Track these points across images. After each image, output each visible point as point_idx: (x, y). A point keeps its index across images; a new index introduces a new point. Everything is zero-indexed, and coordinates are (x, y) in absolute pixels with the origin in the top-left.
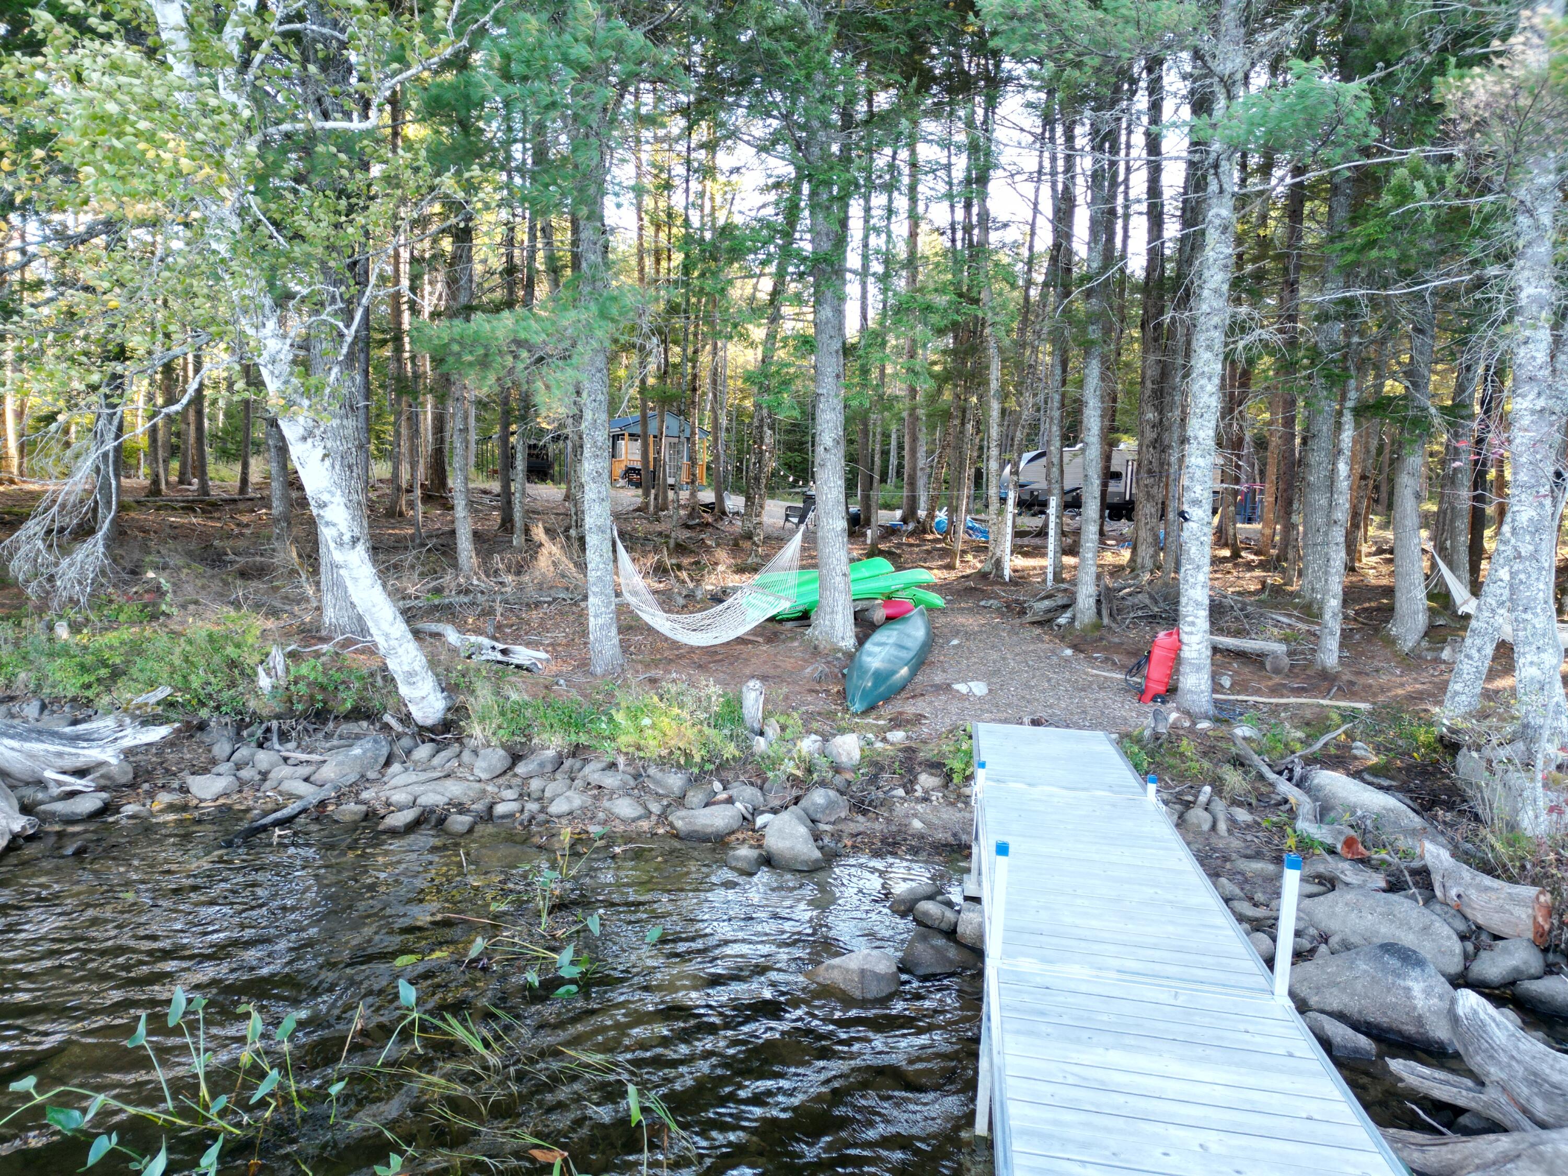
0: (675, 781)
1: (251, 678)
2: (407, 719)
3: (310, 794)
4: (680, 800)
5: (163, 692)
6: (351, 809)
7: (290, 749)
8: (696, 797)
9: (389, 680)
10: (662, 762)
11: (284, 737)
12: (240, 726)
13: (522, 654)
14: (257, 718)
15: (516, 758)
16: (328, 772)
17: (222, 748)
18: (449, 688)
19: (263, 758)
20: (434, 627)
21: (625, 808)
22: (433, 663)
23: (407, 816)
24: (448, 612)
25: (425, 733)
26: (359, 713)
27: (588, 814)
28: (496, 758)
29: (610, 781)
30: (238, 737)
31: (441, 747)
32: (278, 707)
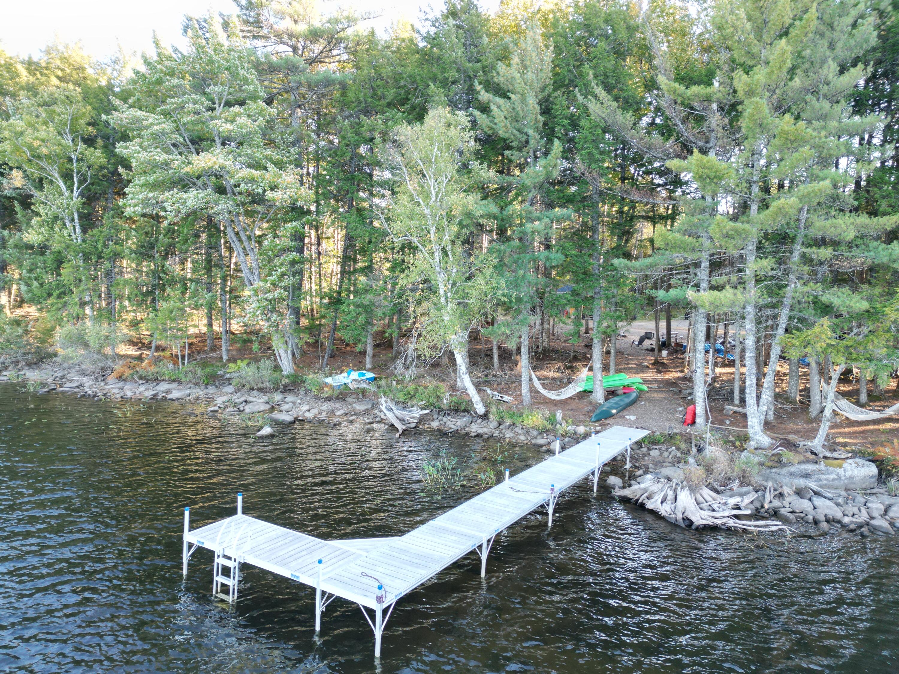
0: (535, 433)
1: (442, 400)
2: (476, 413)
3: (455, 428)
4: (536, 438)
5: (424, 402)
6: (463, 432)
7: (450, 418)
8: (539, 437)
9: (472, 403)
10: (533, 428)
11: (449, 415)
12: (439, 411)
13: (506, 398)
14: (443, 410)
15: (500, 424)
16: (459, 423)
17: (436, 416)
18: (486, 406)
19: (445, 419)
20: (484, 388)
21: (522, 438)
22: (482, 400)
23: (475, 434)
24: (488, 383)
25: (480, 417)
26: (466, 411)
27: (513, 438)
28: (495, 424)
29: (520, 432)
30: (439, 414)
31: (483, 420)
32: (448, 408)
